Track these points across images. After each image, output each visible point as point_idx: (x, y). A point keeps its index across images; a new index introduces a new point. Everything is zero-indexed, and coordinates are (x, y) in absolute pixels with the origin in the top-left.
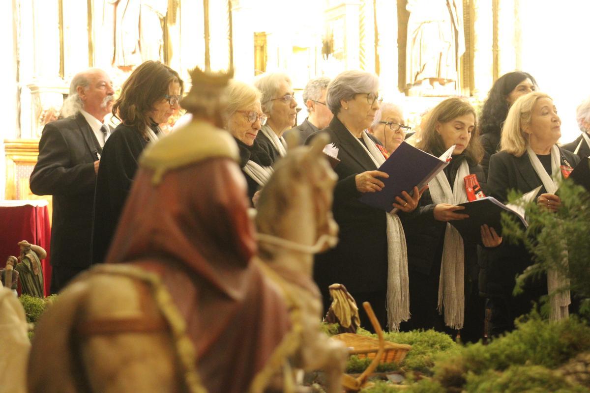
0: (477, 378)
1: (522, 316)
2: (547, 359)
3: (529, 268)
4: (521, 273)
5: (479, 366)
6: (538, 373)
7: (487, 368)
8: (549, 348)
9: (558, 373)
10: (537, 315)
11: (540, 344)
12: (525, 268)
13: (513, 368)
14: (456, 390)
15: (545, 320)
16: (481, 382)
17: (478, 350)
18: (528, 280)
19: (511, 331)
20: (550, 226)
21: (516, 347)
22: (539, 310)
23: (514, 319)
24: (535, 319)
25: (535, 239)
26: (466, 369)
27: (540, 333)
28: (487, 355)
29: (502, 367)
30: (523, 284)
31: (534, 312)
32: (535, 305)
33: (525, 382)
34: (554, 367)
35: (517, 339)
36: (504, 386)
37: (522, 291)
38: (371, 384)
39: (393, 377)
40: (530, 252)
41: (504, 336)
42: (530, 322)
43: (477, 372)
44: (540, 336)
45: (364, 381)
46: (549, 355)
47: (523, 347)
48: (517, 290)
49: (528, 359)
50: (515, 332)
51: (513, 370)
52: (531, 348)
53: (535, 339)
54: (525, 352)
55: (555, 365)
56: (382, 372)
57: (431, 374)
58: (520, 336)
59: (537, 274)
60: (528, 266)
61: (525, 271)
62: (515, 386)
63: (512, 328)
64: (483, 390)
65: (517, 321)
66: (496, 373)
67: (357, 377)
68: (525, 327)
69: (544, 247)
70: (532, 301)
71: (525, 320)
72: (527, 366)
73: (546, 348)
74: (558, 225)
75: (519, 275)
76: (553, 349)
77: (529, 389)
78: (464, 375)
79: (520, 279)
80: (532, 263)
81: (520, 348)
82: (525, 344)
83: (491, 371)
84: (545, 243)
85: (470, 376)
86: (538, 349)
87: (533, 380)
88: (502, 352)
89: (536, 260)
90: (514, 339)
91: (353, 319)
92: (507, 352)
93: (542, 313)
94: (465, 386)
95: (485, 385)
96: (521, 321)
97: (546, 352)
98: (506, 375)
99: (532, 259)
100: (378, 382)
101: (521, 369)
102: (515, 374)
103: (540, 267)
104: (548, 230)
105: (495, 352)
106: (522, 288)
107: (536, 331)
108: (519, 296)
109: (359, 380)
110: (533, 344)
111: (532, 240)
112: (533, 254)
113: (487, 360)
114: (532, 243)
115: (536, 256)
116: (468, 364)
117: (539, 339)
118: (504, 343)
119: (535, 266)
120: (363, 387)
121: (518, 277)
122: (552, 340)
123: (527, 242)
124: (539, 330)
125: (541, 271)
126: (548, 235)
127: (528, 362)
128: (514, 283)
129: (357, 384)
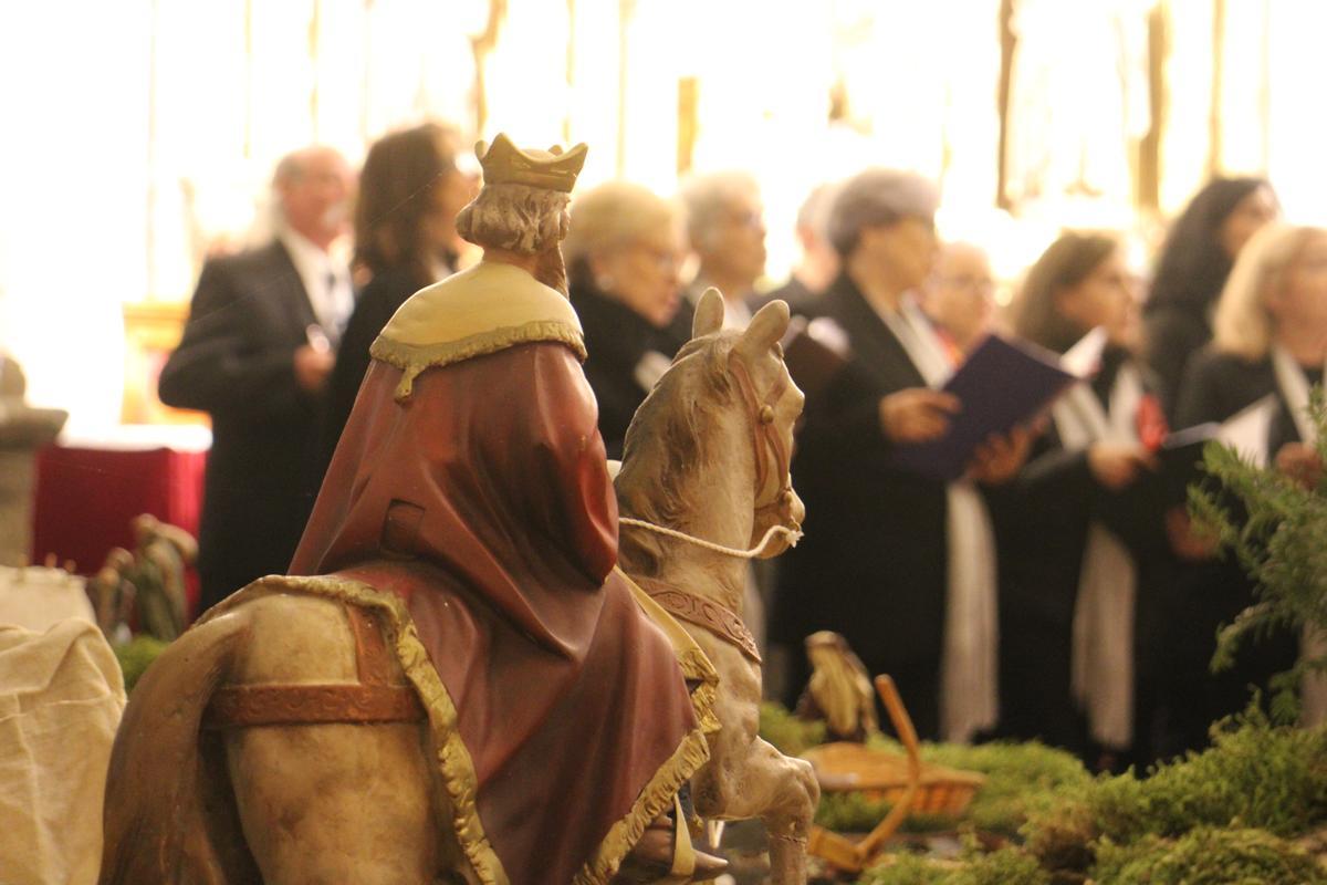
0: (1118, 852)
1: (1227, 719)
2: (1279, 817)
3: (1248, 612)
4: (1231, 621)
5: (1124, 825)
6: (1256, 846)
7: (1142, 830)
8: (1284, 792)
9: (1301, 848)
10: (1261, 718)
11: (1265, 781)
12: (1239, 611)
13: (1199, 831)
14: (1074, 876)
15: (1278, 729)
16: (1129, 860)
17: (1124, 790)
18: (1245, 638)
19: (1200, 750)
20: (1296, 519)
21: (1209, 786)
22: (1265, 706)
23: (1209, 724)
24: (1255, 725)
25: (1264, 546)
26: (1096, 831)
27: (1267, 756)
28: (1144, 802)
29: (1175, 830)
30: (1233, 647)
31: (1253, 709)
32: (1257, 695)
33: (1223, 865)
34: (1295, 834)
35: (1213, 767)
36: (1180, 870)
37: (1230, 662)
38: (890, 859)
39: (940, 845)
40: (1251, 575)
41: (1185, 760)
42: (1244, 731)
43: (1120, 839)
44: (1266, 763)
45: (874, 852)
46: (1283, 806)
47: (1225, 785)
48: (1220, 660)
49: (1236, 813)
50: (1209, 752)
51: (1198, 838)
52: (1243, 790)
53: (1253, 769)
54: (1230, 798)
55: (1297, 828)
56: (917, 833)
57: (1019, 840)
58: (1221, 762)
59: (1266, 625)
60: (1246, 607)
61: (1238, 617)
62: (1203, 873)
63: (1202, 743)
64: (1131, 878)
65: (1214, 729)
66: (1162, 843)
67: (859, 841)
68: (1233, 744)
69: (1282, 566)
70: (1251, 686)
71: (1234, 727)
72: (1234, 828)
73: (1278, 790)
74: (1316, 518)
75: (1224, 627)
76: (1292, 792)
77: (1233, 878)
78: (1091, 844)
79: (1228, 635)
80: (1254, 602)
81: (1218, 789)
82: (1231, 780)
83: (1150, 837)
84: (1283, 557)
85: (1104, 847)
86: (1260, 791)
87: (1242, 859)
88: (1178, 797)
89: (1265, 594)
90: (1207, 770)
91: (860, 714)
92: (1189, 797)
93: (1275, 712)
94: (1091, 869)
95: (1136, 868)
96: (1224, 729)
97: (1277, 800)
98: (1182, 847)
99: (1255, 591)
100: (904, 853)
101: (1217, 834)
102: (1203, 844)
103: (1271, 610)
104: (1292, 528)
105: (1164, 795)
106: (1233, 655)
107: (1255, 752)
108: (1224, 673)
109: (862, 846)
110: (1248, 780)
111: (1256, 548)
112: (1257, 581)
113: (1145, 814)
114: (1255, 555)
115: (1264, 586)
116: (1101, 821)
117: (1263, 770)
118: (1182, 776)
119: (1262, 607)
120: (872, 865)
121: (1222, 630)
122: (1291, 771)
123: (1244, 553)
124: (1262, 749)
125: (1273, 618)
126: (1292, 538)
127: (1235, 821)
128: (1212, 645)
129: (857, 858)
